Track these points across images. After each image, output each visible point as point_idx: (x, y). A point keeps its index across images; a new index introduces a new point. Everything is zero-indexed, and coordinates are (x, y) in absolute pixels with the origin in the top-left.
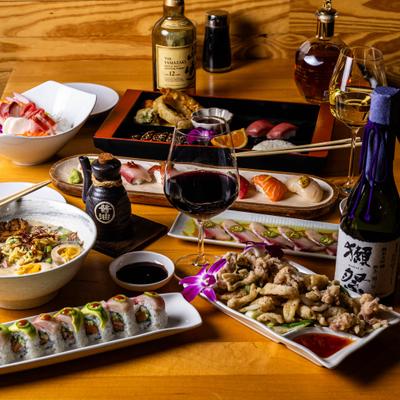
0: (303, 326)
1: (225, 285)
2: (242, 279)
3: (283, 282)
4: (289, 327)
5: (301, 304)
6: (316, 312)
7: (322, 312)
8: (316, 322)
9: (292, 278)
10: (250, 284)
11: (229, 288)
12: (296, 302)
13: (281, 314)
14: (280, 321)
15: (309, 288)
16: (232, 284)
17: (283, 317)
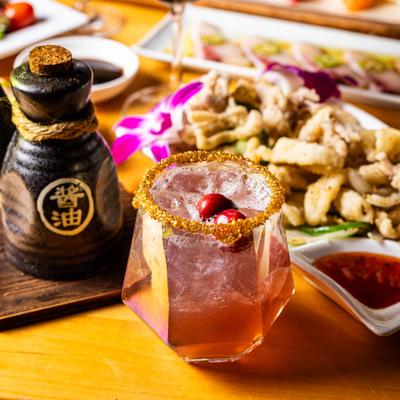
0: (342, 233)
1: (192, 137)
2: (232, 128)
3: (318, 139)
4: (312, 234)
5: (346, 186)
6: (376, 209)
7: (389, 210)
8: (373, 228)
9: (335, 133)
10: (248, 139)
11: (200, 142)
12: (334, 182)
13: (300, 204)
14: (294, 221)
15: (370, 157)
16: (208, 134)
17: (303, 215)
